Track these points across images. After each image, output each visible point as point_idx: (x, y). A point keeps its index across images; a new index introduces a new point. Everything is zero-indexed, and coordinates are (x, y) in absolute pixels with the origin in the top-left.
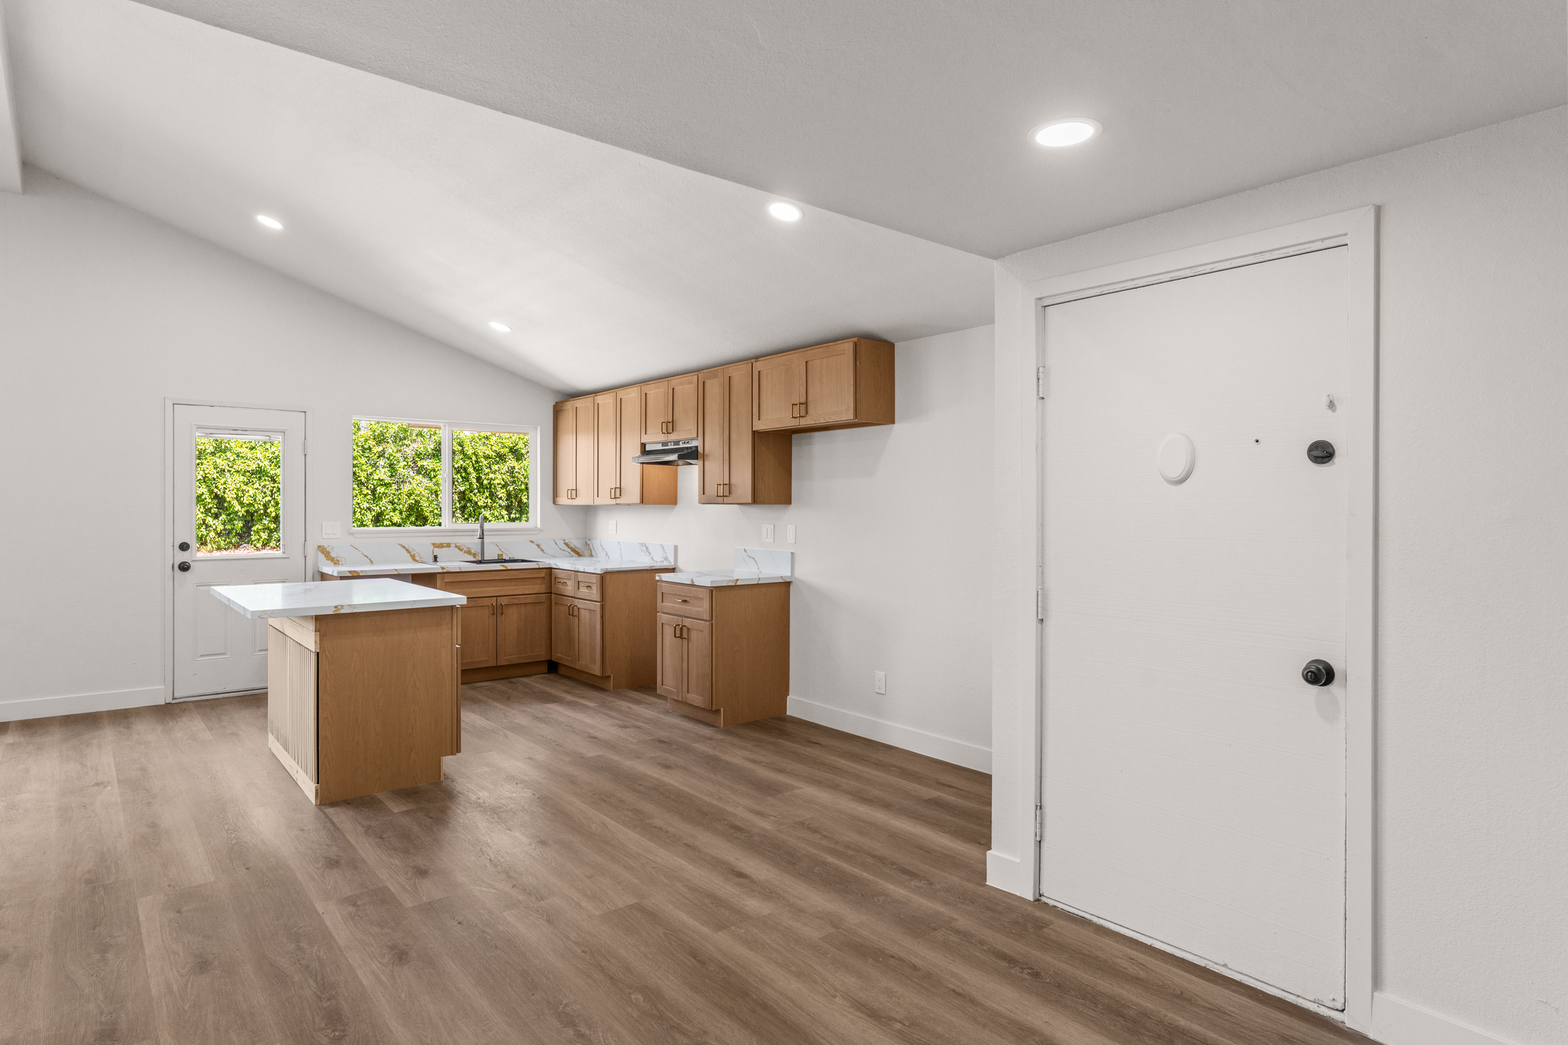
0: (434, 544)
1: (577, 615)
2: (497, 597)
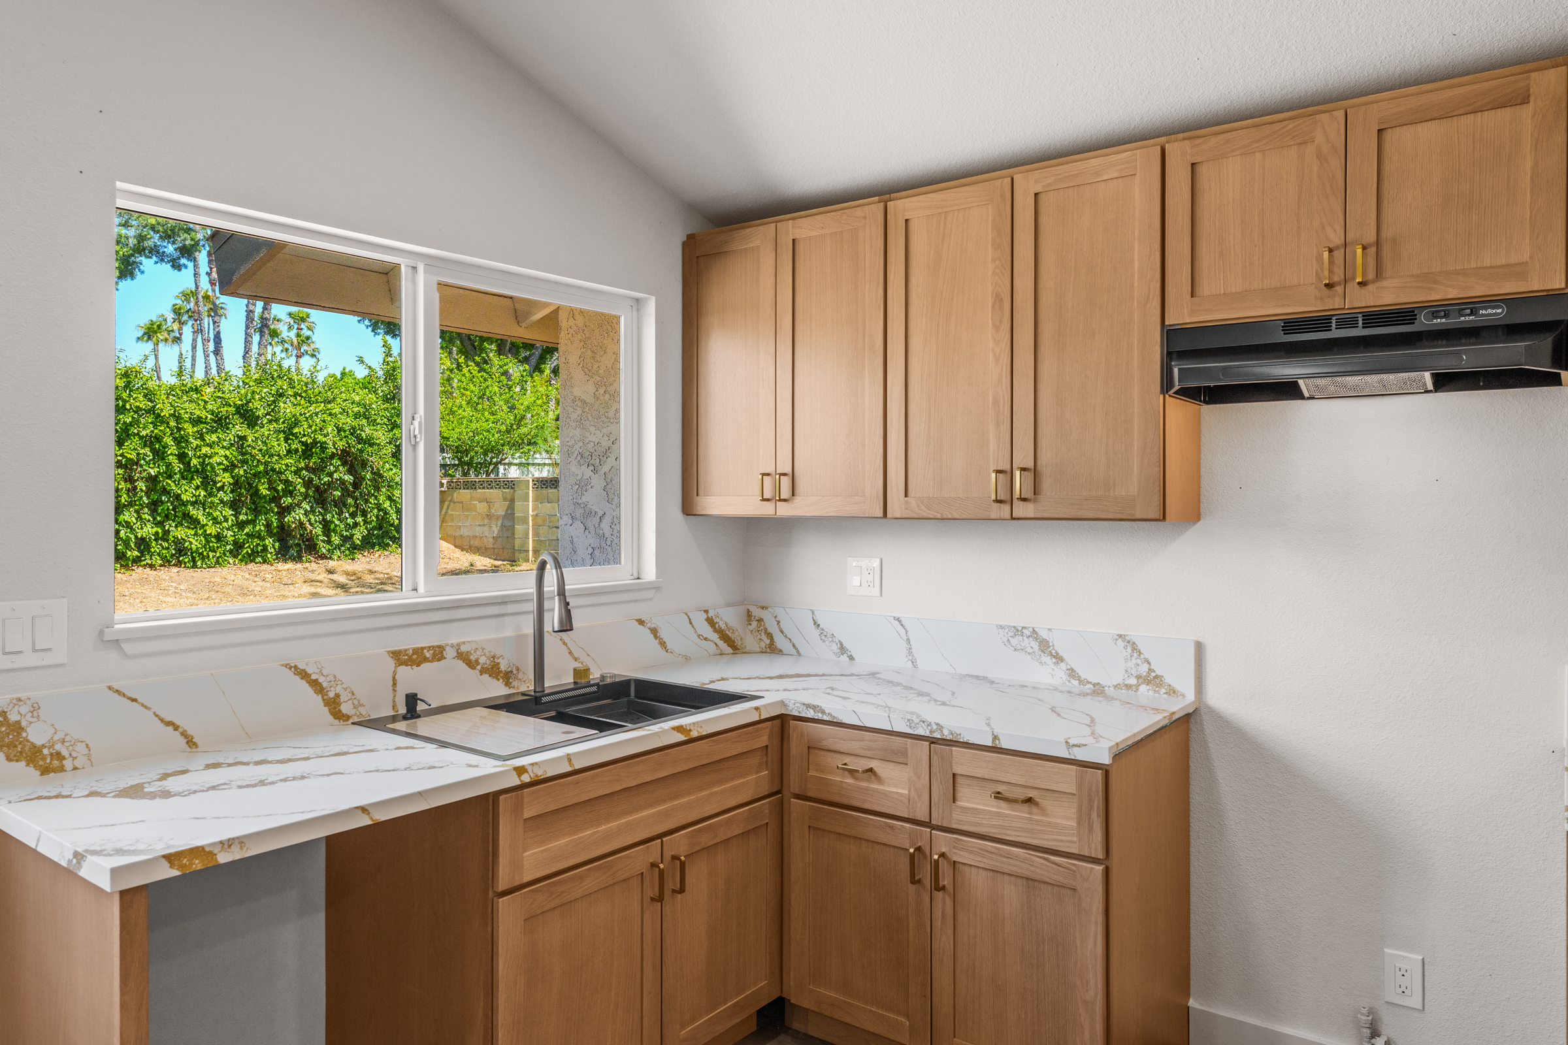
0: (396, 654)
1: (950, 888)
2: (660, 836)
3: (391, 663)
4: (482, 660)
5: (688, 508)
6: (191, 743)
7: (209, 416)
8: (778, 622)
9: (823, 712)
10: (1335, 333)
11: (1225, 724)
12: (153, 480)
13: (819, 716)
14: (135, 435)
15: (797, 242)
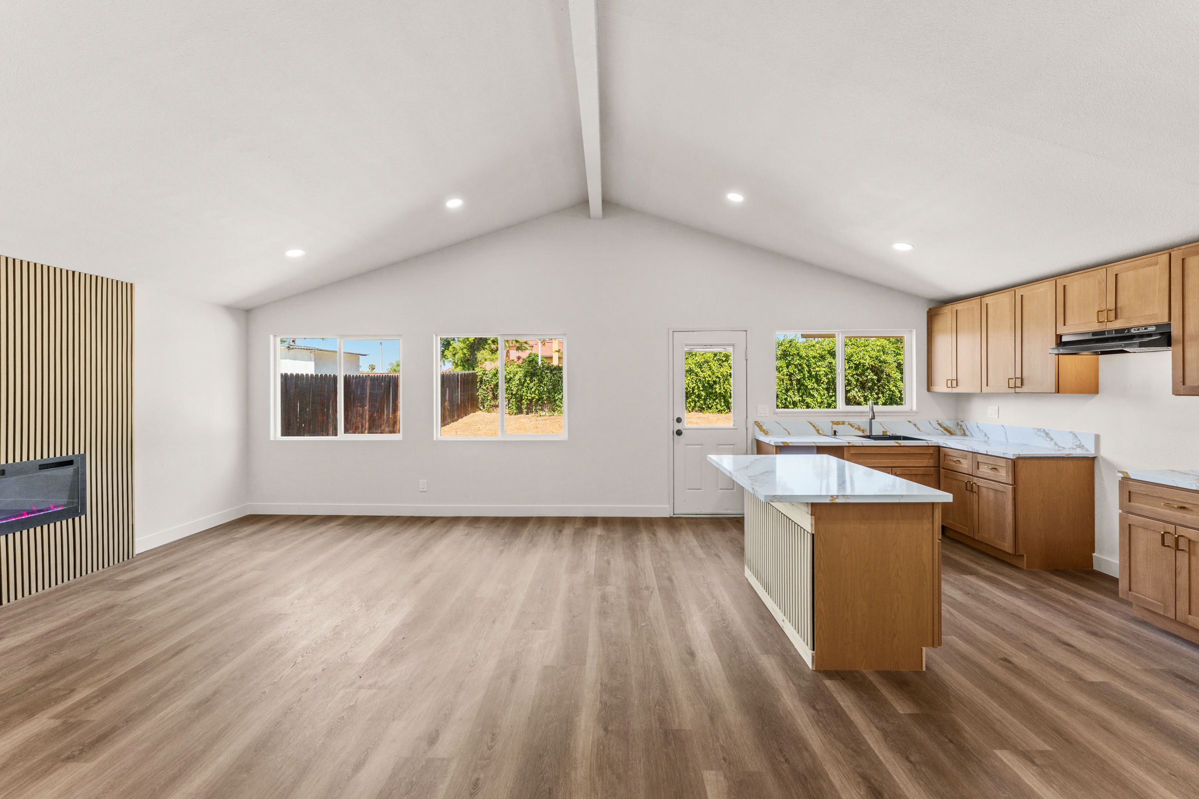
0: (832, 422)
1: (977, 491)
2: (892, 467)
3: (831, 424)
4: (856, 426)
5: (929, 390)
6: (789, 434)
7: (818, 355)
8: (967, 426)
10: (1107, 336)
11: (1104, 460)
12: (798, 381)
13: (945, 446)
14: (792, 364)
15: (957, 310)
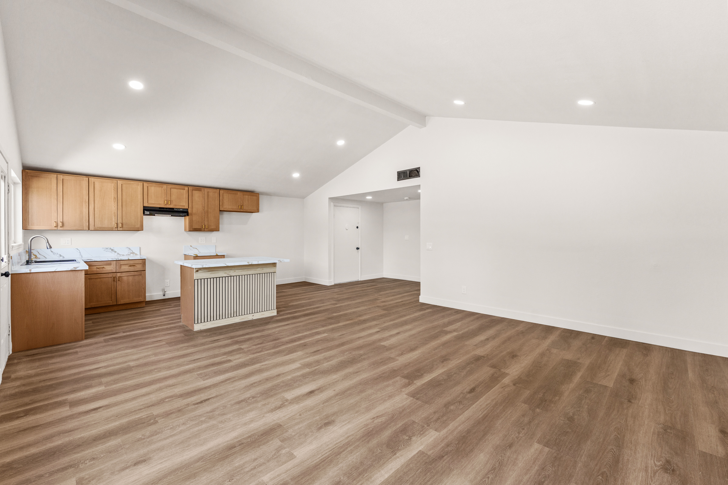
1: (120, 280)
8: (38, 252)
9: (92, 260)
10: (165, 210)
13: (91, 261)
15: (63, 180)
